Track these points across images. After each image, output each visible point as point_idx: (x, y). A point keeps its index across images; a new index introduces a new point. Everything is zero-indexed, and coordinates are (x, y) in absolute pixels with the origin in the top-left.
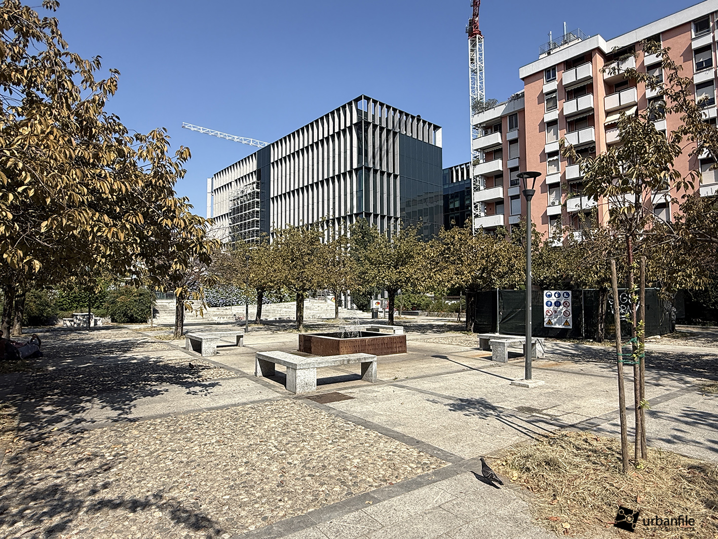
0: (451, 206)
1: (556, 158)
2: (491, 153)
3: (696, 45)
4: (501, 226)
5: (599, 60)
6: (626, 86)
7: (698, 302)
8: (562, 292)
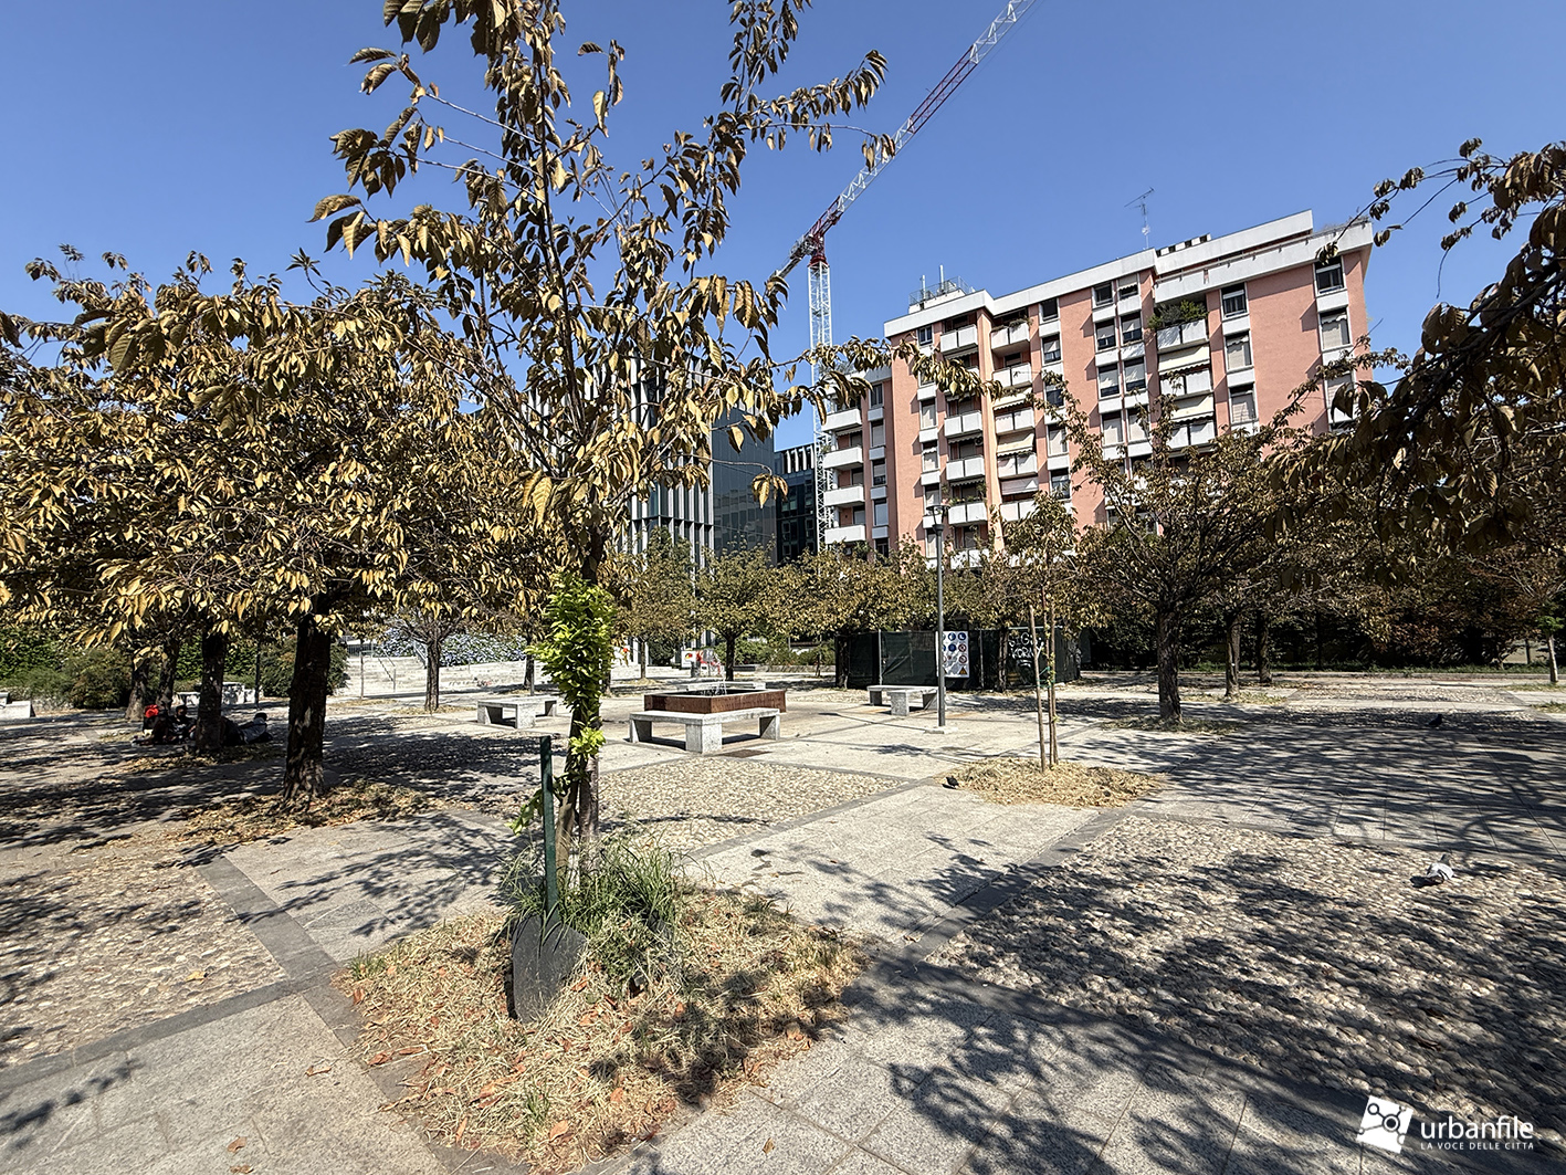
0: (785, 508)
1: (933, 449)
2: (847, 437)
3: (1099, 316)
4: (862, 542)
5: (984, 321)
6: (1018, 361)
7: (1103, 642)
8: (957, 633)
